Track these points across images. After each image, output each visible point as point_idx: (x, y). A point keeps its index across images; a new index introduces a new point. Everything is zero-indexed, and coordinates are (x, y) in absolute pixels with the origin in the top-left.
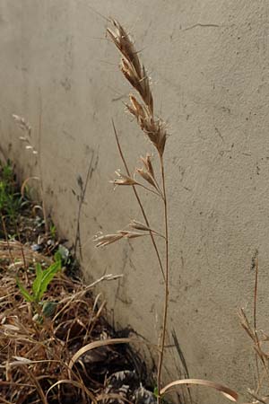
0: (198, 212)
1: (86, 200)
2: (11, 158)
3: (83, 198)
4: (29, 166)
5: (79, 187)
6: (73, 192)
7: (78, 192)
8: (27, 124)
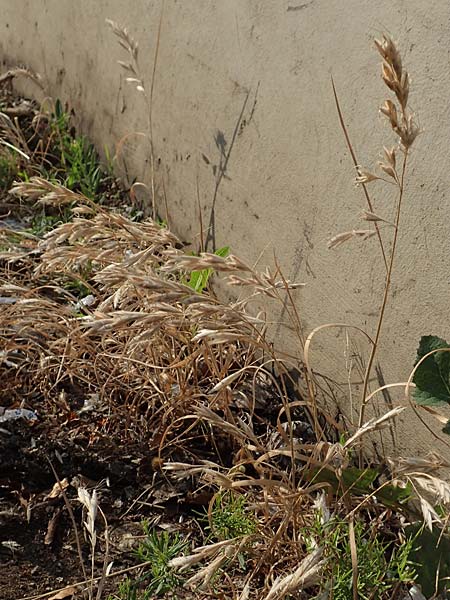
0: (418, 184)
1: (228, 173)
2: (64, 99)
3: (223, 169)
4: (106, 113)
5: (217, 151)
6: (205, 158)
7: (216, 159)
8: (132, 39)
